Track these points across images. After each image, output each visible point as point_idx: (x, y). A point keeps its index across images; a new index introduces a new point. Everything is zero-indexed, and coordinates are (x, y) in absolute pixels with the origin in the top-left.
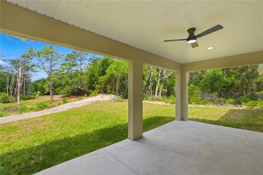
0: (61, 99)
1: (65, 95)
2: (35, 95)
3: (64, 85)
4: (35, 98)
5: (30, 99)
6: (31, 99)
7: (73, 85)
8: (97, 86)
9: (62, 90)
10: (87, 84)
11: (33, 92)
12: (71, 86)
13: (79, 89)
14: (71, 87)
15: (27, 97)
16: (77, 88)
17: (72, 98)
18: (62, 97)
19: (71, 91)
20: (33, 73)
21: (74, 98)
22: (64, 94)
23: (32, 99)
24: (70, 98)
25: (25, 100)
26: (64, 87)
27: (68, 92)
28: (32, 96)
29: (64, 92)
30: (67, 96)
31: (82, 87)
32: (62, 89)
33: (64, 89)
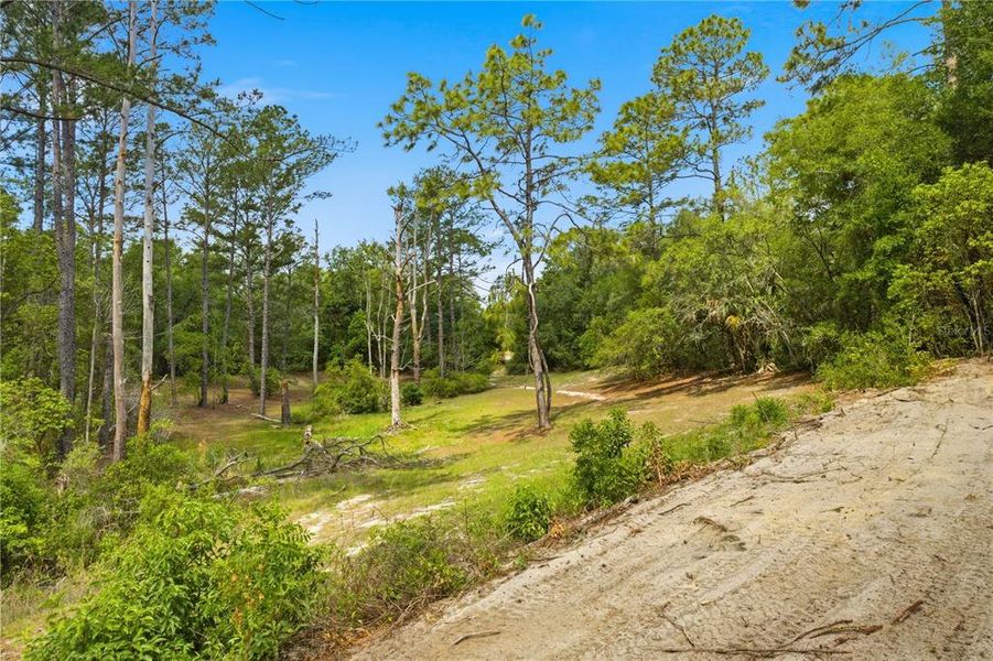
0: (602, 398)
1: (623, 369)
2: (487, 371)
3: (617, 308)
4: (483, 390)
5: (462, 391)
6: (467, 393)
7: (671, 300)
8: (903, 273)
9: (607, 341)
10: (772, 281)
11: (476, 356)
12: (658, 310)
13: (712, 323)
14: (660, 316)
15: (453, 384)
16: (701, 316)
17: (671, 391)
18: (606, 386)
19: (659, 339)
20: (481, 262)
21: (681, 396)
22: (618, 362)
23: (473, 393)
24: (658, 393)
25: (443, 397)
26: (619, 320)
27: (642, 350)
28: (473, 379)
29: (618, 352)
30: (638, 379)
31: (733, 312)
32: (607, 332)
33: (617, 331)
